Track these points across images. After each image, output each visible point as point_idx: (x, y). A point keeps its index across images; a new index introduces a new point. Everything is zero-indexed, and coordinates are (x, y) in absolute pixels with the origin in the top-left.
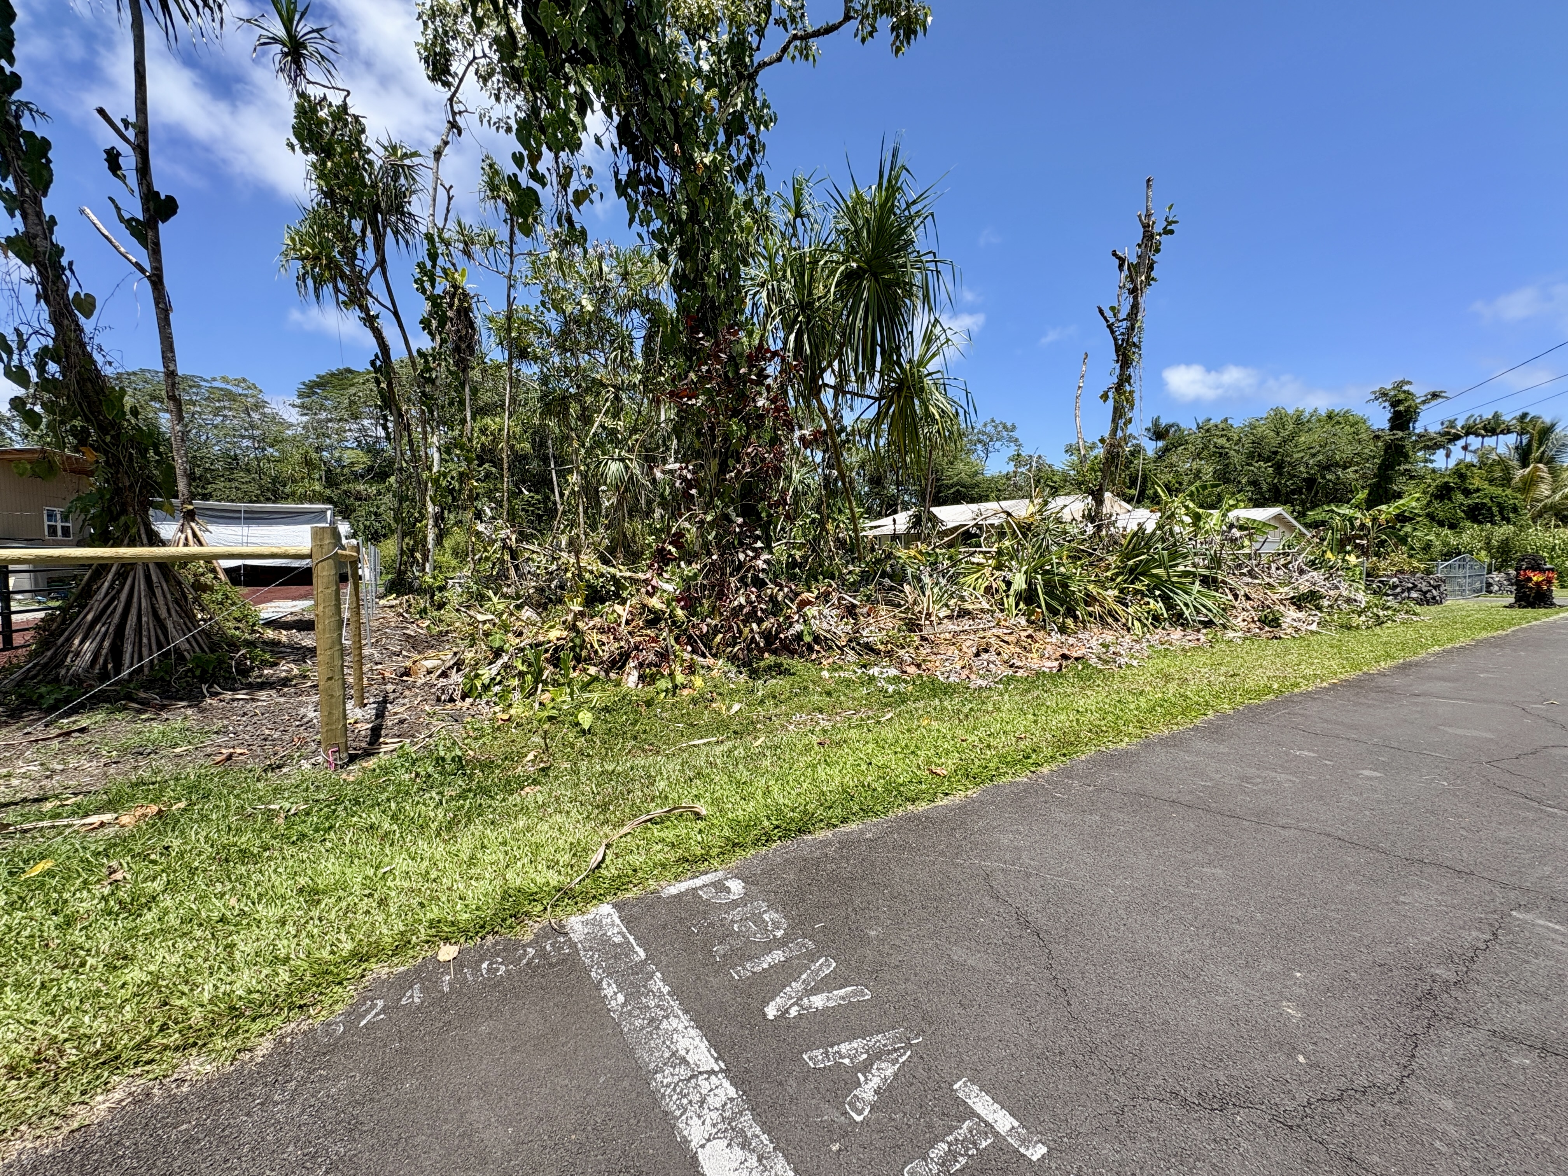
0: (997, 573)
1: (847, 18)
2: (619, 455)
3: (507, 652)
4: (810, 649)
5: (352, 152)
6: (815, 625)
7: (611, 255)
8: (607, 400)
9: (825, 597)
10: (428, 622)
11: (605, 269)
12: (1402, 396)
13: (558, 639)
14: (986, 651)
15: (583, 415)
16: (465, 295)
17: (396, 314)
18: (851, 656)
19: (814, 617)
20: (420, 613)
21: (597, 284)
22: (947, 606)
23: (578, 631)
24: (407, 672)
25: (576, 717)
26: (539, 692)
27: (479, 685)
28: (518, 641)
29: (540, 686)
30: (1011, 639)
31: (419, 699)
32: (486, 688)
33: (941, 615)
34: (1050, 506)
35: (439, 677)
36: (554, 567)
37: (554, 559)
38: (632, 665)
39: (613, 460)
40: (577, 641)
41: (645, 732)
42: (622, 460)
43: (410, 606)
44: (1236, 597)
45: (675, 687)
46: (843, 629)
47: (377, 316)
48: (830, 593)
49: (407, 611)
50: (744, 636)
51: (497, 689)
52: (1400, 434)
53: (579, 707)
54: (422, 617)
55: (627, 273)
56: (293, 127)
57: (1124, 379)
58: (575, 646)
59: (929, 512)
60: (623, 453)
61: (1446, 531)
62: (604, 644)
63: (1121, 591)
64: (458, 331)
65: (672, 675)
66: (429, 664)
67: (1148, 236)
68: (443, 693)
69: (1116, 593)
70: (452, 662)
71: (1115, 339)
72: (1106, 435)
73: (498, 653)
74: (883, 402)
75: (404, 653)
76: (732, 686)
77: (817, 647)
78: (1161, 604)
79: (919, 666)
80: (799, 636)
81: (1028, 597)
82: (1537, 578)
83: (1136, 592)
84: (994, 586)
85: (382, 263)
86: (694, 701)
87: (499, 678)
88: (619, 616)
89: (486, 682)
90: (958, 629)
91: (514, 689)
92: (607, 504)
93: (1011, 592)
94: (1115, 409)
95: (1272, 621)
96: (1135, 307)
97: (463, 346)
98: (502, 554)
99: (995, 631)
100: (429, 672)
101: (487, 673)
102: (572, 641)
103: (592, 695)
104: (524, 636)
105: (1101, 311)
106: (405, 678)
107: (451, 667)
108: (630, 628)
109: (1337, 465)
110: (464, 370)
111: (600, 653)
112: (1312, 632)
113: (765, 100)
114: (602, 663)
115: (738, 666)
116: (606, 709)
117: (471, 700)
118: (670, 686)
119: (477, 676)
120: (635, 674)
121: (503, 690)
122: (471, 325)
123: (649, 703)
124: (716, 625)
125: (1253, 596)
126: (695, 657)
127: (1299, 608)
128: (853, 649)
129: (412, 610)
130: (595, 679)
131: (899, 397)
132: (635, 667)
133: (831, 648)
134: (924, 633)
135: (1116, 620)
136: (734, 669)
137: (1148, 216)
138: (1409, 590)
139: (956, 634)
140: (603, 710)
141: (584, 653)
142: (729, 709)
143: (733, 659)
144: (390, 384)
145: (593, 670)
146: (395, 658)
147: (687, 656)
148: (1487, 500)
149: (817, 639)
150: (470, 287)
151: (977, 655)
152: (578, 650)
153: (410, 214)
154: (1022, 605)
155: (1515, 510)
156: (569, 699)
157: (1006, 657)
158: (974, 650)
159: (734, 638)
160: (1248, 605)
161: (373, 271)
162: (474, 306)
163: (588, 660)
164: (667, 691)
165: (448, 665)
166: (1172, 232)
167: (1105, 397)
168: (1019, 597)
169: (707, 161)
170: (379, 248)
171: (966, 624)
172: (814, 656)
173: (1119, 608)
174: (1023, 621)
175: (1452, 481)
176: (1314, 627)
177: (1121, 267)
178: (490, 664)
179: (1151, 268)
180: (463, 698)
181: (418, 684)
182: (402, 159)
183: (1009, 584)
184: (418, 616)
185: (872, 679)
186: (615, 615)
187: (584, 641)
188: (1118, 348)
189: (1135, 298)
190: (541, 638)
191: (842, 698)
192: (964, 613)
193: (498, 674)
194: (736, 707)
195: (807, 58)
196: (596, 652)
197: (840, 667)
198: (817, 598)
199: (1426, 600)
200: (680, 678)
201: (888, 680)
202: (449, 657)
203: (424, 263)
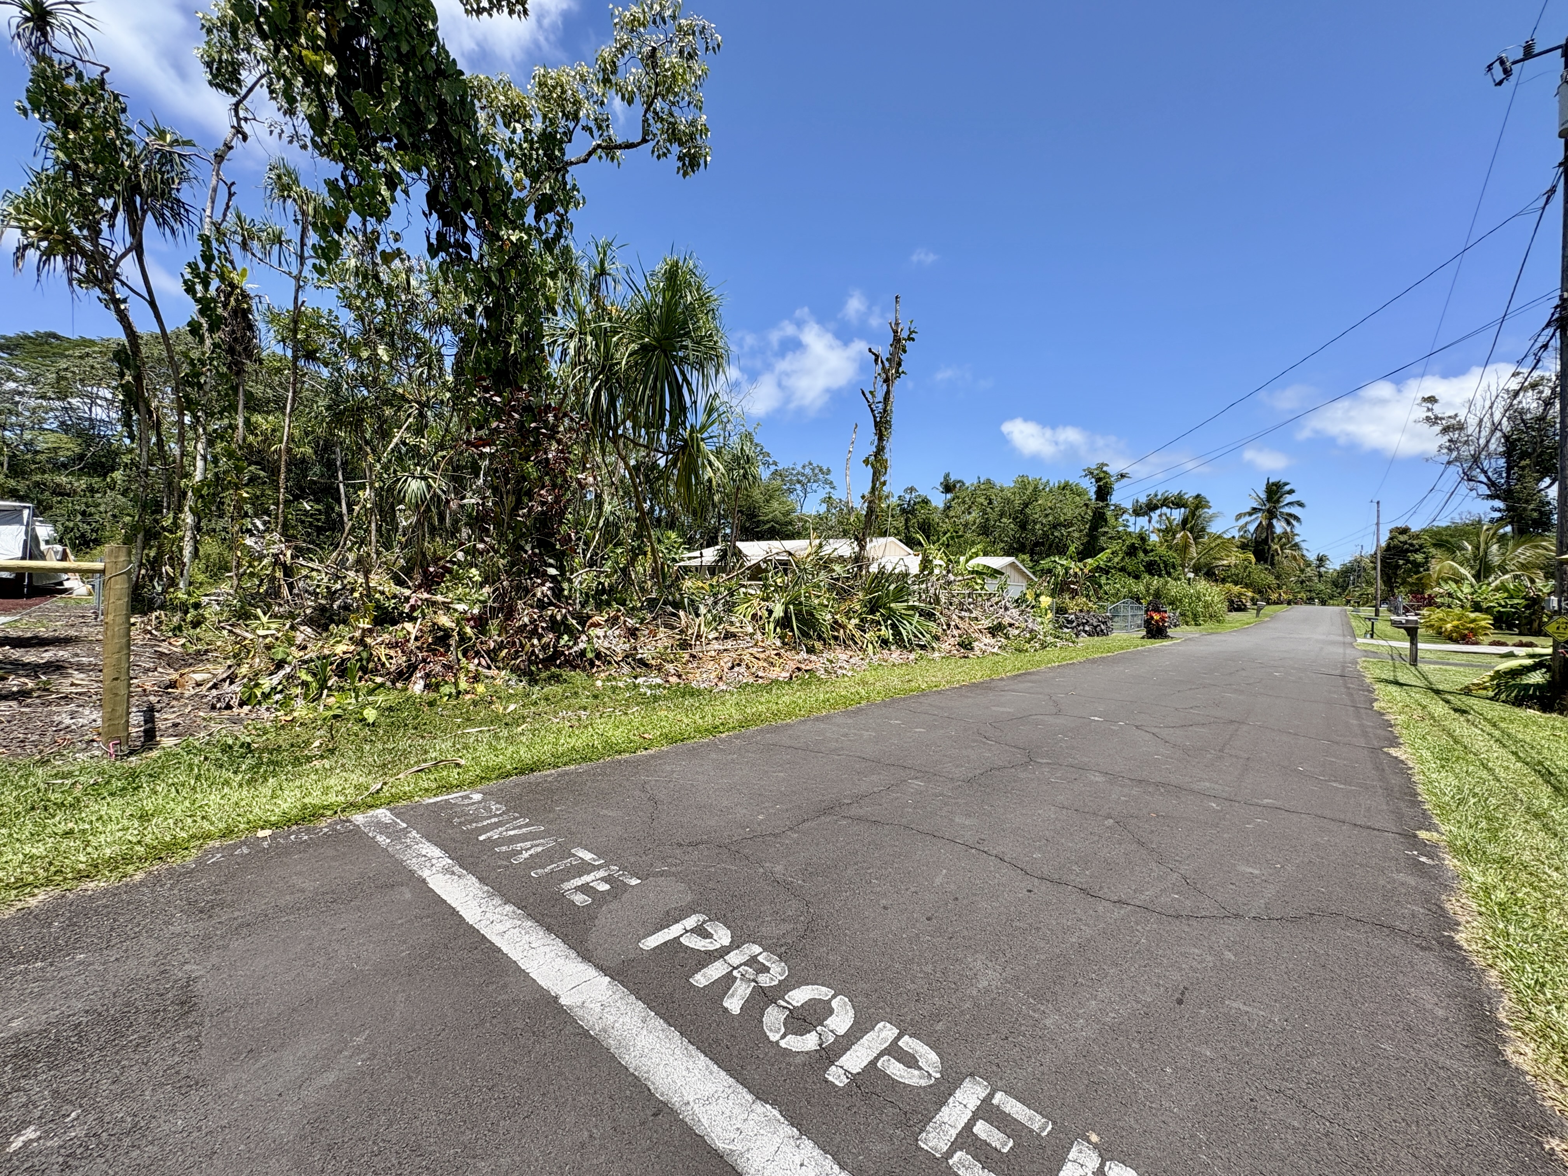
0: (763, 603)
1: (644, 141)
2: (421, 473)
3: (290, 664)
4: (592, 664)
5: (108, 130)
6: (599, 644)
7: (421, 271)
8: (409, 416)
9: (613, 621)
10: (183, 641)
11: (413, 283)
12: (1102, 475)
13: (344, 653)
14: (739, 665)
15: (381, 427)
16: (245, 296)
17: (152, 304)
18: (626, 669)
19: (598, 638)
20: (174, 630)
21: (403, 297)
22: (716, 629)
23: (365, 645)
24: (173, 684)
25: (362, 714)
26: (324, 696)
27: (259, 694)
28: (301, 653)
29: (325, 692)
30: (762, 656)
31: (190, 708)
32: (266, 696)
33: (710, 637)
34: (825, 548)
35: (210, 689)
36: (338, 586)
37: (338, 577)
38: (419, 675)
39: (414, 477)
40: (365, 655)
41: (425, 724)
42: (424, 478)
43: (161, 622)
44: (949, 625)
45: (459, 693)
46: (621, 647)
47: (124, 301)
48: (618, 617)
49: (156, 629)
50: (526, 649)
51: (278, 697)
52: (1101, 504)
53: (363, 707)
54: (175, 636)
55: (438, 291)
56: (28, 90)
57: (880, 450)
58: (361, 660)
59: (735, 547)
60: (425, 472)
61: (1132, 581)
62: (391, 658)
63: (862, 620)
64: (233, 332)
65: (456, 684)
66: (199, 677)
67: (897, 340)
68: (219, 700)
69: (857, 621)
70: (225, 675)
71: (874, 416)
72: (867, 494)
73: (280, 665)
74: (670, 456)
75: (159, 669)
76: (511, 691)
77: (597, 663)
78: (891, 632)
79: (679, 676)
80: (583, 653)
81: (784, 623)
82: (1156, 617)
83: (873, 621)
84: (759, 613)
85: (138, 248)
86: (475, 703)
87: (280, 687)
88: (409, 633)
89: (267, 690)
90: (721, 647)
91: (297, 696)
92: (405, 523)
93: (772, 619)
94: (874, 474)
95: (966, 645)
96: (888, 393)
97: (239, 348)
98: (274, 570)
99: (750, 650)
100: (199, 684)
101: (267, 683)
102: (359, 654)
103: (376, 698)
104: (309, 649)
105: (863, 393)
106: (170, 690)
107: (224, 680)
108: (418, 644)
109: (1060, 524)
110: (238, 374)
111: (388, 665)
112: (993, 653)
113: (575, 185)
114: (389, 673)
115: (519, 676)
116: (390, 709)
117: (249, 707)
118: (454, 691)
119: (257, 685)
120: (421, 683)
121: (285, 698)
122: (250, 327)
123: (431, 704)
124: (502, 641)
125: (960, 626)
126: (480, 668)
127: (994, 636)
128: (629, 664)
129: (163, 627)
130: (382, 685)
131: (683, 454)
132: (421, 677)
133: (610, 663)
134: (694, 652)
135: (856, 643)
136: (514, 677)
137: (897, 324)
138: (1084, 624)
139: (719, 652)
140: (387, 709)
141: (371, 665)
142: (505, 709)
143: (514, 670)
144: (138, 378)
145: (379, 680)
146: (150, 674)
147: (472, 667)
148: (1157, 559)
149: (598, 655)
150: (249, 287)
151: (732, 667)
152: (365, 663)
153: (179, 201)
154: (778, 630)
155: (1174, 567)
156: (353, 701)
157: (754, 670)
158: (730, 664)
159: (517, 652)
160: (956, 632)
161: (124, 255)
162: (254, 307)
163: (375, 672)
164: (450, 695)
165: (220, 677)
166: (913, 340)
167: (866, 462)
168: (778, 623)
169: (514, 238)
170: (136, 230)
171: (729, 644)
172: (594, 670)
173: (858, 634)
174: (778, 643)
175: (1137, 543)
176: (995, 650)
177: (876, 360)
178: (270, 675)
179: (899, 364)
180: (241, 704)
181: (186, 696)
182: (171, 145)
183: (770, 612)
184: (170, 634)
185: (636, 686)
186: (405, 632)
187: (371, 654)
188: (876, 424)
189: (888, 386)
190: (326, 652)
191: (606, 699)
192: (728, 636)
193: (279, 684)
194: (512, 707)
195: (612, 159)
196: (383, 665)
197: (615, 678)
198: (606, 621)
199: (1096, 632)
200: (463, 685)
201: (650, 687)
202: (220, 671)
203: (196, 264)
